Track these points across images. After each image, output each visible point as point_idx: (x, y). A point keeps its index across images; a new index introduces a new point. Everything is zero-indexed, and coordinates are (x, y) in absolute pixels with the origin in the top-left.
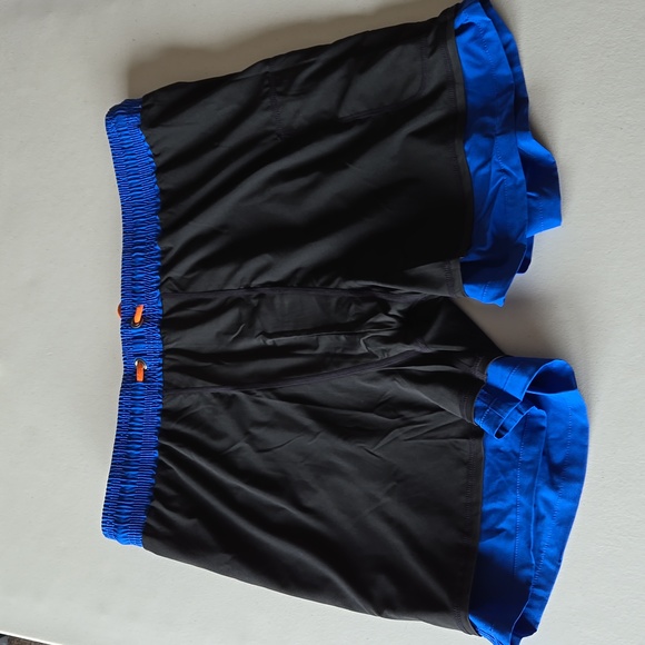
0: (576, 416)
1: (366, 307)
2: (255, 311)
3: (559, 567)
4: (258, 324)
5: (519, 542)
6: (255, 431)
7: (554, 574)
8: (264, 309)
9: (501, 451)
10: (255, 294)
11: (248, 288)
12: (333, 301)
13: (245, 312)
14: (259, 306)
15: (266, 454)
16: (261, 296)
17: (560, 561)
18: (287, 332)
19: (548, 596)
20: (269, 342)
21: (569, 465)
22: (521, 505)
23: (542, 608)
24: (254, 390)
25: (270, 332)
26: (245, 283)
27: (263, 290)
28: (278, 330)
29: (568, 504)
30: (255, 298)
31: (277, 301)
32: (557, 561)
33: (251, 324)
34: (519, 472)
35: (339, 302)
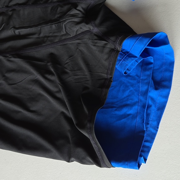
0: (169, 57)
1: (66, 8)
2: (10, 17)
3: (157, 131)
4: (11, 23)
5: (138, 119)
6: (8, 75)
7: (155, 135)
8: (15, 16)
9: (130, 76)
10: (10, 9)
11: (7, 6)
12: (49, 9)
13: (5, 18)
14: (12, 14)
15: (13, 86)
16: (14, 10)
17: (158, 128)
18: (26, 27)
19: (151, 146)
20: (17, 32)
21: (163, 81)
22: (141, 101)
23: (148, 151)
24: (8, 55)
25: (17, 27)
26: (6, 4)
27: (14, 7)
28: (21, 26)
29: (163, 100)
30: (11, 11)
31: (21, 12)
32: (156, 128)
33: (8, 23)
34: (140, 85)
35: (52, 9)
